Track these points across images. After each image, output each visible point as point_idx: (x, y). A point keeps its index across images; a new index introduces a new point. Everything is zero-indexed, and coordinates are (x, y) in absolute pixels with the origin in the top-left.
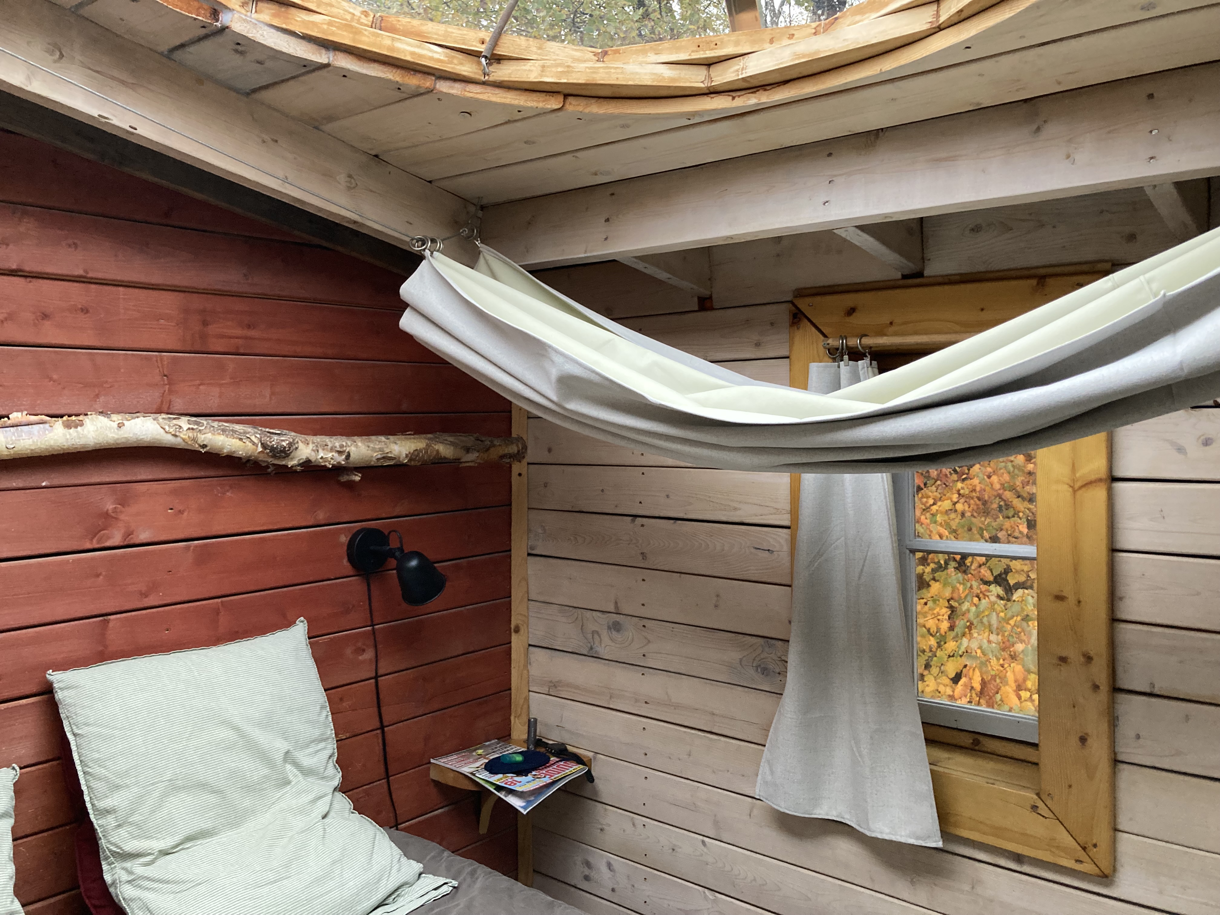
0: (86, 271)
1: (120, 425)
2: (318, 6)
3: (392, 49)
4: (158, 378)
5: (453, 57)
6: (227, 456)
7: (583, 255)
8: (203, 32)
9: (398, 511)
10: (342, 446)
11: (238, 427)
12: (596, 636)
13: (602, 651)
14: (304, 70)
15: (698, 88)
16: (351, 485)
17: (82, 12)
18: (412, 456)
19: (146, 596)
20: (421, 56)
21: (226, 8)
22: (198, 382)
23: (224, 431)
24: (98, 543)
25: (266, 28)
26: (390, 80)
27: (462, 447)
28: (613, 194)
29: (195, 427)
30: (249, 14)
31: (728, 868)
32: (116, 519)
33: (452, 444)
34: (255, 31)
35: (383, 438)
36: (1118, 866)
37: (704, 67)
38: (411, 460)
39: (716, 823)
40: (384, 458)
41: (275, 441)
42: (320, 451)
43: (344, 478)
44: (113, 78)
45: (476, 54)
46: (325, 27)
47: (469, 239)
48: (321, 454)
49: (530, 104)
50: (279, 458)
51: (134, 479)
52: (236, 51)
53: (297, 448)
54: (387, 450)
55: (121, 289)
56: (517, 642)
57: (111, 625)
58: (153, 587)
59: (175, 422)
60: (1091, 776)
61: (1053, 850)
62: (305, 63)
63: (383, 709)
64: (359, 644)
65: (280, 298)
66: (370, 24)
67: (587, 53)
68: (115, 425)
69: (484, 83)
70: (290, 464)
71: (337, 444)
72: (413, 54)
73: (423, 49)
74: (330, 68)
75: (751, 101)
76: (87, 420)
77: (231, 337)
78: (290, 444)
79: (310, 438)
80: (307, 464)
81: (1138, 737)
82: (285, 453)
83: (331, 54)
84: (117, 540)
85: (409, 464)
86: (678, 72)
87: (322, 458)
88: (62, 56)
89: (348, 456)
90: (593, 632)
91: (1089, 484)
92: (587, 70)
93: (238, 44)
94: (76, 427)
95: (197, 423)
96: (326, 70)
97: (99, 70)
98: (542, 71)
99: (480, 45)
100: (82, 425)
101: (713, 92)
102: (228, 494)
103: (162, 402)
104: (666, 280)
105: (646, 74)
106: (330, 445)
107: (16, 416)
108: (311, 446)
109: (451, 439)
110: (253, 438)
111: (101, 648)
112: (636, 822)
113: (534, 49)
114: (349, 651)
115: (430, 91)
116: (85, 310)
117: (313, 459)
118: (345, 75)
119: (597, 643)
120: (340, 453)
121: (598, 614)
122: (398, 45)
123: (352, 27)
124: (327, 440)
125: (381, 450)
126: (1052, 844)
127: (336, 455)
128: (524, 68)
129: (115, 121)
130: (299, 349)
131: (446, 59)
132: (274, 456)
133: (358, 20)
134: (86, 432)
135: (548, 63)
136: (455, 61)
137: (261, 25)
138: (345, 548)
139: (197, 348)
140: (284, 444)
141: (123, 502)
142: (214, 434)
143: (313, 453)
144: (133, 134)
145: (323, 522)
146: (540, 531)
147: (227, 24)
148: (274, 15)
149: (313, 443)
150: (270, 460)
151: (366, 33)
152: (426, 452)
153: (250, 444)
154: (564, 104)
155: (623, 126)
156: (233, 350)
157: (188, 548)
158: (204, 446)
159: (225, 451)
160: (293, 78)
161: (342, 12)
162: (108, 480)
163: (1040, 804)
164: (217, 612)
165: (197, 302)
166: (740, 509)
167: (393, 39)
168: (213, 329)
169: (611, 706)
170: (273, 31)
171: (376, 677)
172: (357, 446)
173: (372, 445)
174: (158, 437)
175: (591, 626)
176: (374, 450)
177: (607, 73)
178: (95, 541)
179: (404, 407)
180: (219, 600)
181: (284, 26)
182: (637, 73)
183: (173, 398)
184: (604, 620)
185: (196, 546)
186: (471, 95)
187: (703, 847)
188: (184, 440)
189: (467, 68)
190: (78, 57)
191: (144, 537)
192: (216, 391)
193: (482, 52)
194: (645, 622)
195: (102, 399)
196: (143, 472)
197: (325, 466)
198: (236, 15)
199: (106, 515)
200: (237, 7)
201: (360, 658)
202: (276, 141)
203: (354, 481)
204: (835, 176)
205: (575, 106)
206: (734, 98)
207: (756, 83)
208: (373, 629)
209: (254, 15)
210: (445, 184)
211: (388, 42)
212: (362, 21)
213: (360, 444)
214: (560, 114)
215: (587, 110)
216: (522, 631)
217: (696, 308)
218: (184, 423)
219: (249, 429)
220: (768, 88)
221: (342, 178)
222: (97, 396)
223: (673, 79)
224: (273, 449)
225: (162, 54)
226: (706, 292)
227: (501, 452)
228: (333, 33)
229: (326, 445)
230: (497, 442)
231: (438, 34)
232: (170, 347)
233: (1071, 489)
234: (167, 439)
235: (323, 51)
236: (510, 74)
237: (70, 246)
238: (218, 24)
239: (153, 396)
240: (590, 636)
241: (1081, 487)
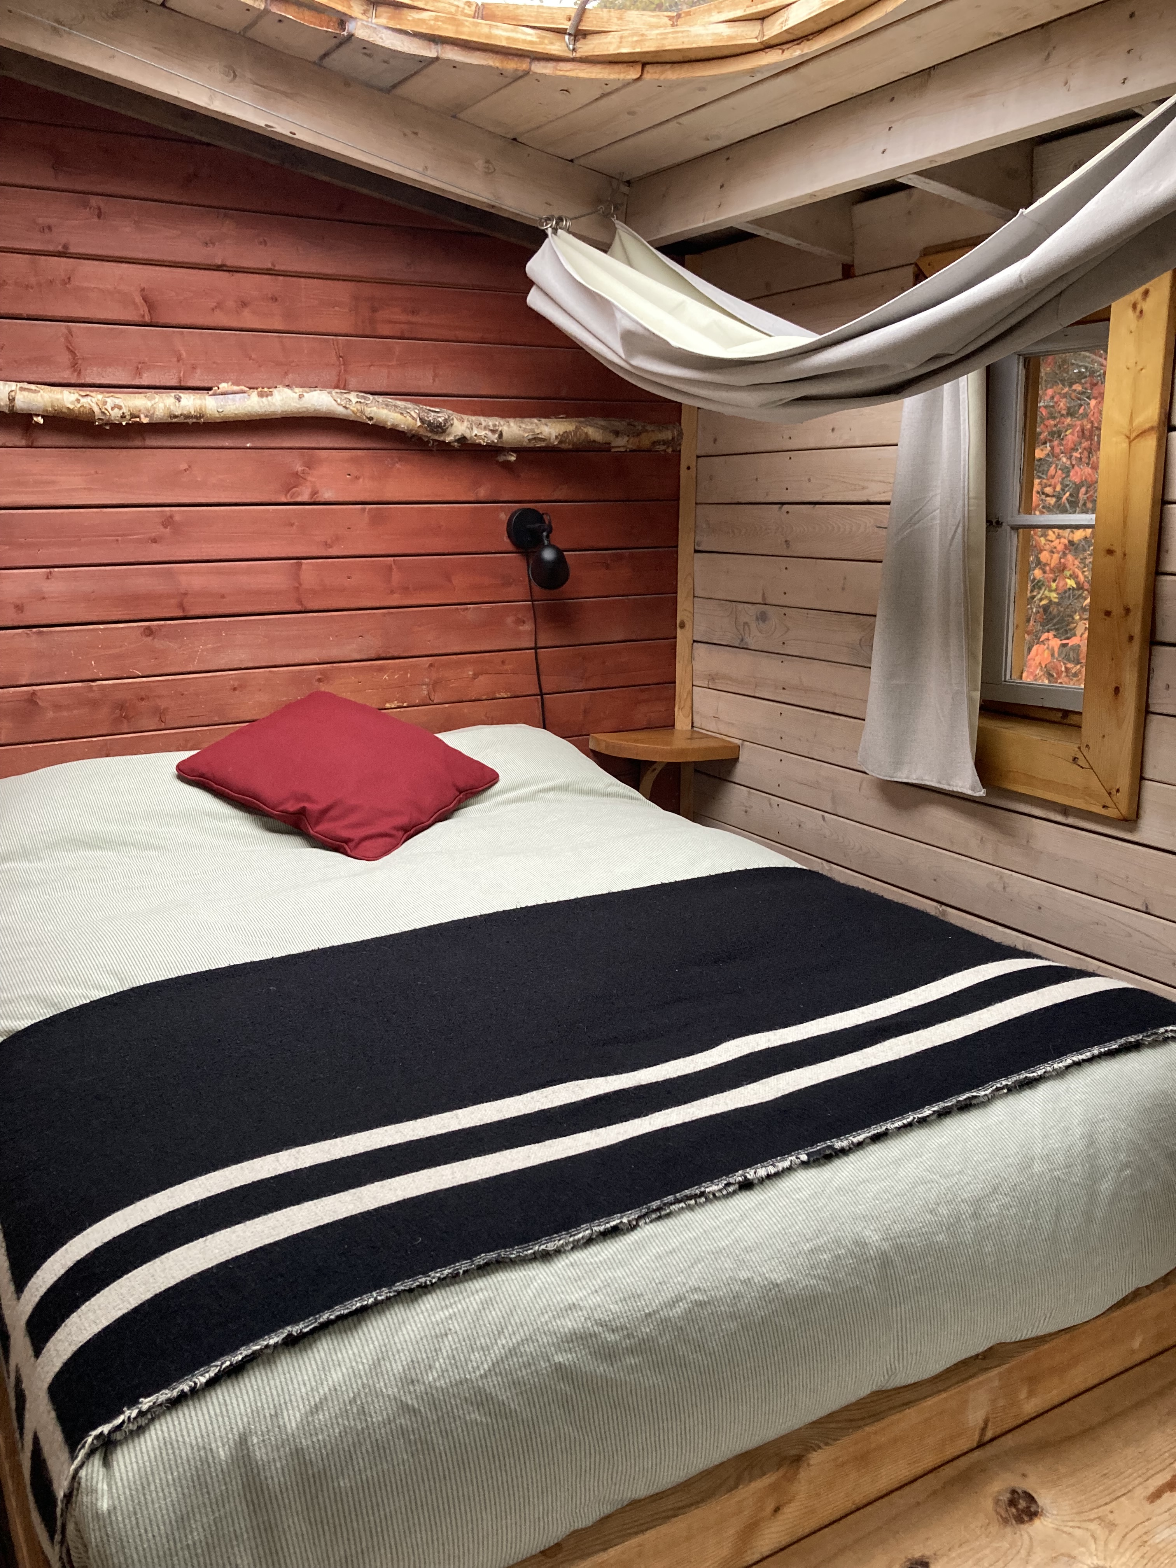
0: (273, 265)
1: (301, 396)
2: (426, 3)
3: (489, 36)
4: (334, 359)
5: (544, 37)
6: (391, 429)
7: (701, 225)
8: (336, 41)
9: (557, 495)
10: (495, 425)
11: (399, 403)
12: (746, 627)
13: (751, 643)
14: (422, 65)
15: (752, 44)
16: (507, 465)
17: (249, 34)
18: (562, 438)
19: (331, 547)
20: (515, 40)
21: (351, 17)
22: (368, 364)
23: (387, 405)
24: (291, 497)
25: (385, 31)
26: (491, 66)
27: (611, 432)
28: (728, 159)
29: (363, 401)
30: (370, 20)
31: (841, 840)
32: (304, 479)
33: (603, 428)
34: (375, 35)
35: (535, 420)
36: (1141, 812)
37: (760, 22)
38: (560, 442)
39: (834, 799)
40: (535, 439)
41: (431, 417)
42: (474, 428)
43: (501, 458)
44: (277, 91)
45: (561, 32)
46: (432, 22)
47: (607, 215)
48: (475, 431)
49: (613, 76)
50: (437, 433)
51: (317, 446)
52: (365, 54)
53: (452, 425)
54: (537, 431)
55: (302, 280)
56: (682, 638)
57: (304, 567)
58: (337, 539)
59: (345, 396)
60: (1119, 725)
61: (1087, 798)
62: (420, 58)
63: (543, 678)
64: (520, 616)
65: (441, 285)
66: (472, 13)
67: (662, 18)
68: (297, 396)
69: (573, 60)
70: (448, 439)
71: (491, 424)
72: (508, 38)
73: (517, 32)
74: (440, 62)
75: (795, 53)
76: (275, 391)
77: (396, 323)
78: (446, 420)
79: (465, 417)
80: (462, 439)
81: (1168, 687)
82: (440, 428)
83: (439, 47)
84: (305, 498)
85: (560, 446)
86: (736, 29)
87: (476, 435)
88: (235, 76)
89: (501, 435)
90: (746, 624)
91: (1143, 434)
92: (659, 37)
93: (365, 48)
94: (267, 396)
95: (365, 398)
96: (437, 63)
97: (265, 84)
98: (621, 42)
99: (566, 22)
100: (271, 395)
101: (767, 47)
102: (398, 466)
103: (339, 380)
104: (797, 247)
105: (708, 35)
106: (484, 424)
107: (224, 386)
108: (466, 423)
109: (602, 423)
110: (412, 413)
111: (297, 585)
112: (772, 802)
113: (615, 20)
114: (509, 620)
115: (527, 73)
116: (274, 299)
117: (468, 435)
118: (455, 65)
119: (747, 635)
120: (493, 431)
121: (749, 606)
122: (495, 32)
123: (455, 19)
124: (482, 419)
125: (532, 431)
126: (1087, 793)
127: (490, 434)
128: (605, 41)
129: (279, 129)
130: (460, 334)
131: (538, 40)
132: (432, 431)
133: (462, 11)
134: (274, 401)
135: (626, 33)
136: (546, 41)
137: (380, 29)
138: (506, 525)
139: (368, 333)
140: (440, 420)
141: (310, 465)
142: (378, 408)
143: (468, 431)
144: (293, 139)
145: (483, 499)
146: (704, 526)
147: (353, 32)
148: (390, 18)
149: (468, 421)
150: (429, 435)
151: (467, 24)
152: (575, 434)
153: (410, 419)
154: (642, 73)
155: (702, 89)
156: (399, 334)
157: (364, 509)
158: (371, 419)
159: (389, 424)
160: (416, 73)
161: (447, 6)
162: (297, 445)
163: (1079, 756)
164: (390, 568)
165: (367, 290)
166: (867, 488)
167: (491, 26)
168: (382, 315)
169: (757, 695)
170: (390, 32)
171: (536, 648)
172: (509, 426)
173: (523, 426)
174: (332, 408)
175: (743, 619)
176: (525, 430)
177: (674, 38)
178: (288, 496)
179: (563, 393)
180: (392, 559)
181: (398, 27)
182: (701, 35)
183: (348, 377)
184: (753, 610)
185: (370, 509)
186: (561, 73)
187: (822, 822)
188: (353, 412)
189: (557, 47)
190: (249, 75)
191: (328, 496)
192: (385, 371)
193: (566, 29)
194: (786, 610)
195: (290, 376)
196: (325, 441)
197: (480, 445)
198: (359, 23)
199: (296, 475)
200: (360, 16)
201: (521, 628)
202: (416, 134)
203: (509, 461)
204: (893, 122)
205: (652, 74)
206: (783, 51)
207: (799, 34)
208: (533, 605)
209: (374, 21)
210: (582, 161)
211: (486, 30)
212: (466, 11)
213: (512, 424)
214: (640, 83)
215: (662, 77)
216: (687, 626)
217: (840, 276)
218: (353, 397)
219: (409, 405)
220: (811, 37)
221: (480, 164)
222: (286, 373)
223: (730, 38)
224: (430, 424)
225: (314, 63)
226: (847, 259)
227: (654, 439)
228: (439, 28)
229: (480, 424)
230: (649, 428)
231: (531, 16)
232: (344, 332)
233: (1127, 440)
234: (340, 411)
235: (433, 46)
236: (594, 48)
237: (260, 243)
238: (345, 33)
239: (331, 375)
240: (741, 628)
241: (1135, 439)
